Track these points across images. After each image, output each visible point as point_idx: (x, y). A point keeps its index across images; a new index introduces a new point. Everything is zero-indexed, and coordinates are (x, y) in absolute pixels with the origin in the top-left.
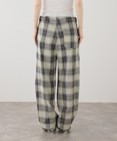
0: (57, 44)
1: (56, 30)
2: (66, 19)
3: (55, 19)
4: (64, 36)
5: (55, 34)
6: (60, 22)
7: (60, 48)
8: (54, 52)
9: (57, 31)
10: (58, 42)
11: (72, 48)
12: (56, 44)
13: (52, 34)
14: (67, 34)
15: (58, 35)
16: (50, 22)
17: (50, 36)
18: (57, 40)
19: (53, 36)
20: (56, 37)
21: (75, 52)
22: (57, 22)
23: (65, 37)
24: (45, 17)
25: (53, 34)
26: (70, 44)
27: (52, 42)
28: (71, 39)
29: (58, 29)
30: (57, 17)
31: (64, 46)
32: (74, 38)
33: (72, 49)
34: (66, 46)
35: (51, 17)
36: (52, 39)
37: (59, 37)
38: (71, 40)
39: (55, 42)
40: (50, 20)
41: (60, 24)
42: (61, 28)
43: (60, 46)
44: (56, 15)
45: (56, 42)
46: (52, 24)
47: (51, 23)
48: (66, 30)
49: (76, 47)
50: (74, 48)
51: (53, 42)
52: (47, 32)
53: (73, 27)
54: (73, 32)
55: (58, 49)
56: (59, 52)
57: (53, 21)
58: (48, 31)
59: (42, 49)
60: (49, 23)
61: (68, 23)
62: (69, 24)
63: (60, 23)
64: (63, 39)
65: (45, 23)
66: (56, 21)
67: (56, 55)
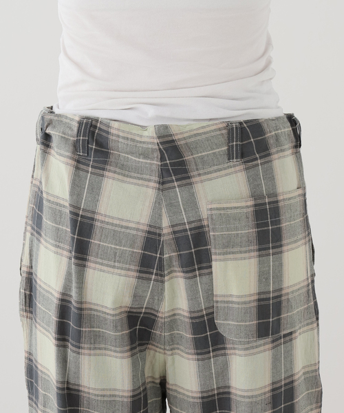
0: (164, 309)
1: (156, 214)
2: (230, 139)
3: (149, 136)
4: (210, 260)
5: (152, 241)
6: (188, 157)
7: (188, 335)
8: (144, 360)
9: (165, 223)
10: (174, 296)
11: (269, 339)
12: (161, 310)
13: (132, 246)
14: (229, 246)
15: (169, 254)
16: (112, 159)
17: (114, 259)
18: (163, 282)
19: (138, 258)
20: (161, 267)
21: (291, 362)
22: (162, 159)
23: (217, 266)
24: (80, 123)
25: (140, 242)
26: (254, 311)
27: (127, 301)
28: (263, 276)
29: (172, 206)
30: (166, 127)
31: (213, 326)
32: (281, 265)
33: (270, 346)
34: (227, 325)
35: (123, 127)
36: (133, 281)
37: (176, 263)
38: (260, 281)
39: (152, 297)
40: (111, 144)
41: (186, 171)
42: (192, 203)
43: (188, 327)
44: (151, 112)
45: (161, 300)
46: (126, 170)
47: (123, 167)
48: (225, 217)
49: (293, 325)
50: (283, 333)
51: (136, 297)
52: (97, 232)
53: (274, 186)
54: (279, 222)
55: (173, 342)
56: (177, 357)
57: (132, 153)
58: (98, 224)
59: (65, 347)
60: (105, 163)
61: (242, 167)
62: (247, 169)
63: (183, 163)
64: (205, 279)
65: (79, 164)
66: (157, 154)
67: (157, 376)
